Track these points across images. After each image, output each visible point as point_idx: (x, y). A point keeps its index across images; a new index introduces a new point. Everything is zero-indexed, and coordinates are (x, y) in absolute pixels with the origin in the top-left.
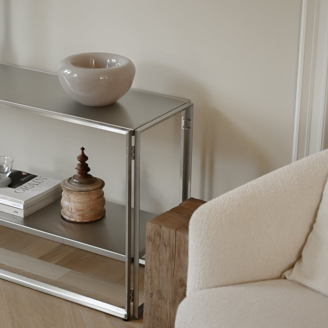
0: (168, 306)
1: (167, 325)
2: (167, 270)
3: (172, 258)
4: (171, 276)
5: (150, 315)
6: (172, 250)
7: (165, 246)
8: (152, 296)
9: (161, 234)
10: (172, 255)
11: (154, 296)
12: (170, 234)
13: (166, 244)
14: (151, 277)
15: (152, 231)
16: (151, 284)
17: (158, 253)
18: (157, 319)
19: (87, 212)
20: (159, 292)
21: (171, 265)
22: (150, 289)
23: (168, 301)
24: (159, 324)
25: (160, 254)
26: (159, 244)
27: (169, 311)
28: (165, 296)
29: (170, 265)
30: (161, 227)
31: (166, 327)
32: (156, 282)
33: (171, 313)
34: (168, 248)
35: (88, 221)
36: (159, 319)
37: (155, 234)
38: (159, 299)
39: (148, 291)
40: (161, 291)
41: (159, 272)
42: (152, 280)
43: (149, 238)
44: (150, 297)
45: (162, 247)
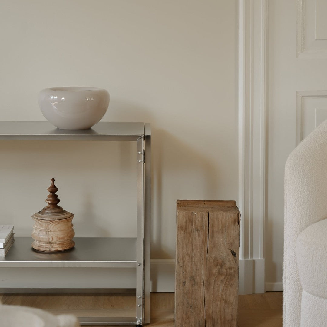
0: (202, 289)
1: (202, 310)
2: (201, 254)
3: (206, 240)
4: (205, 259)
5: (183, 304)
6: (205, 232)
7: (198, 230)
8: (185, 285)
9: (194, 220)
10: (205, 238)
11: (187, 285)
12: (202, 218)
13: (199, 229)
14: (183, 265)
15: (183, 220)
16: (183, 273)
17: (190, 240)
18: (191, 307)
19: (67, 239)
20: (193, 279)
21: (205, 248)
22: (183, 278)
23: (202, 284)
24: (192, 311)
25: (192, 240)
26: (192, 231)
27: (203, 295)
28: (199, 281)
29: (203, 248)
30: (193, 213)
31: (201, 311)
32: (188, 269)
33: (205, 296)
34: (201, 232)
35: (68, 248)
36: (193, 306)
37: (186, 222)
38: (192, 285)
39: (180, 281)
40: (194, 277)
41: (192, 258)
42: (184, 269)
43: (181, 227)
44: (183, 286)
45: (195, 233)
